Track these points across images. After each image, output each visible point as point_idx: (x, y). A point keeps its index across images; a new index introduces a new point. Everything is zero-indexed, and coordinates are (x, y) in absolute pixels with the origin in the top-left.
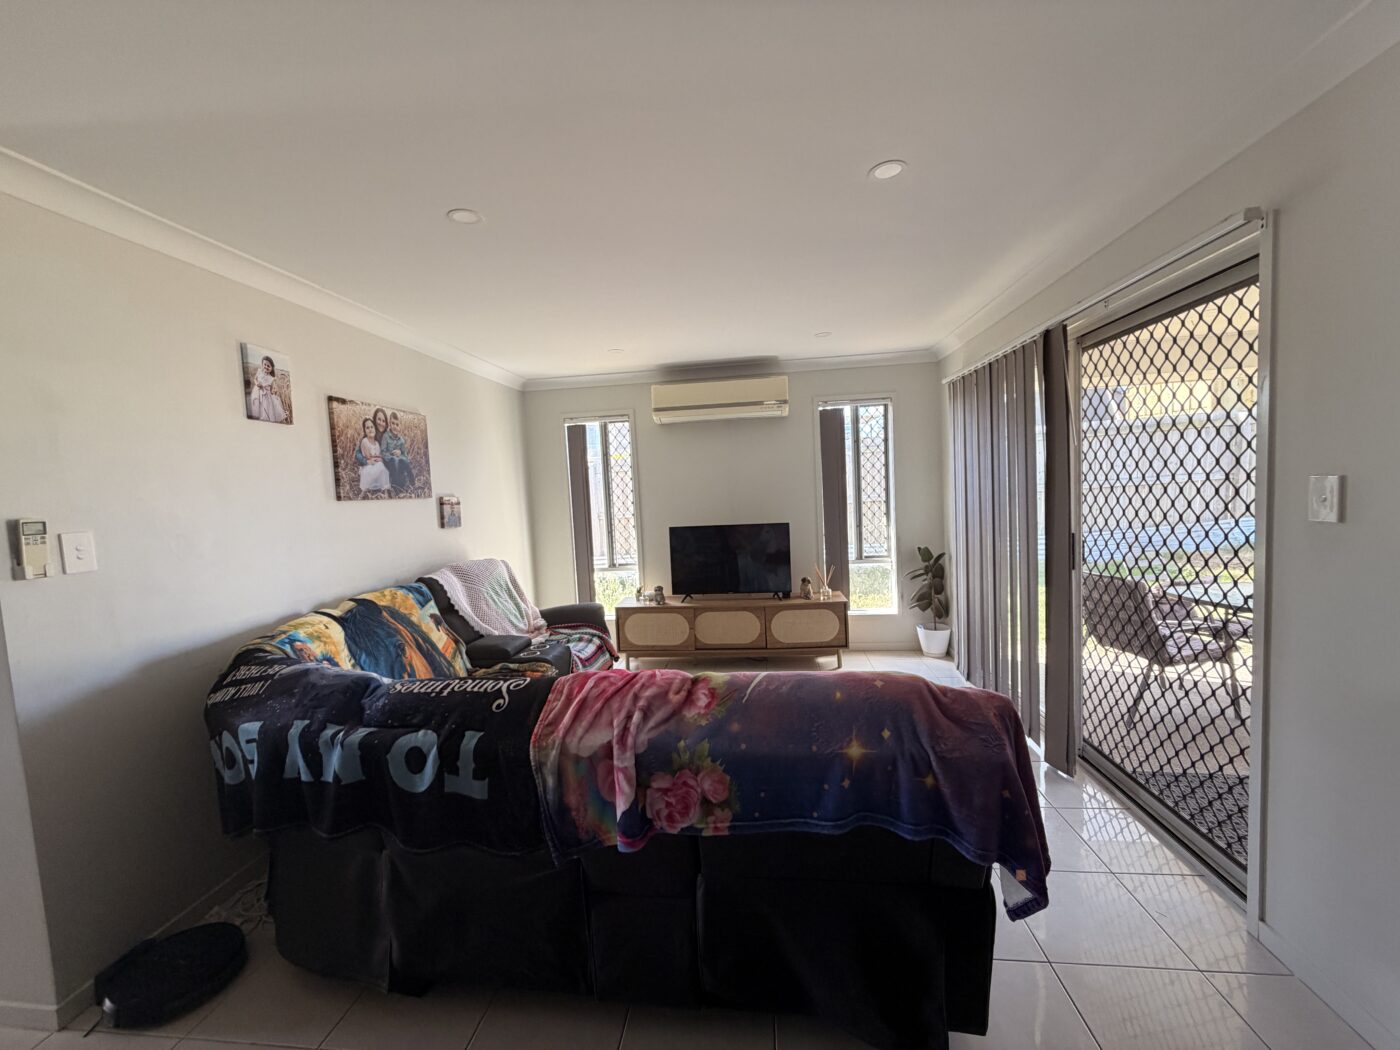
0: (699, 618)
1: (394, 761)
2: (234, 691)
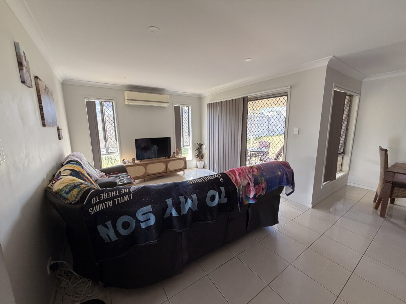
0: (148, 166)
1: (208, 200)
2: (111, 202)
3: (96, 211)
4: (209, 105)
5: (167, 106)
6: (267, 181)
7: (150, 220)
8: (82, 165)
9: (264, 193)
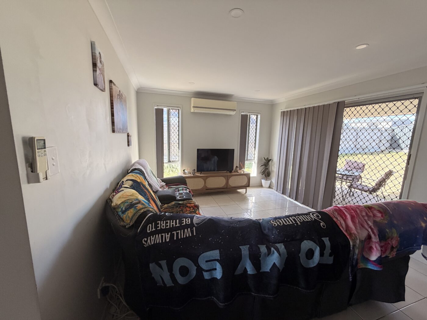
0: (208, 180)
1: (302, 256)
2: (169, 236)
3: (150, 244)
4: (284, 114)
5: (234, 114)
6: (401, 236)
7: (216, 271)
8: (144, 174)
9: (393, 255)
